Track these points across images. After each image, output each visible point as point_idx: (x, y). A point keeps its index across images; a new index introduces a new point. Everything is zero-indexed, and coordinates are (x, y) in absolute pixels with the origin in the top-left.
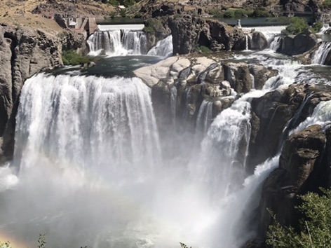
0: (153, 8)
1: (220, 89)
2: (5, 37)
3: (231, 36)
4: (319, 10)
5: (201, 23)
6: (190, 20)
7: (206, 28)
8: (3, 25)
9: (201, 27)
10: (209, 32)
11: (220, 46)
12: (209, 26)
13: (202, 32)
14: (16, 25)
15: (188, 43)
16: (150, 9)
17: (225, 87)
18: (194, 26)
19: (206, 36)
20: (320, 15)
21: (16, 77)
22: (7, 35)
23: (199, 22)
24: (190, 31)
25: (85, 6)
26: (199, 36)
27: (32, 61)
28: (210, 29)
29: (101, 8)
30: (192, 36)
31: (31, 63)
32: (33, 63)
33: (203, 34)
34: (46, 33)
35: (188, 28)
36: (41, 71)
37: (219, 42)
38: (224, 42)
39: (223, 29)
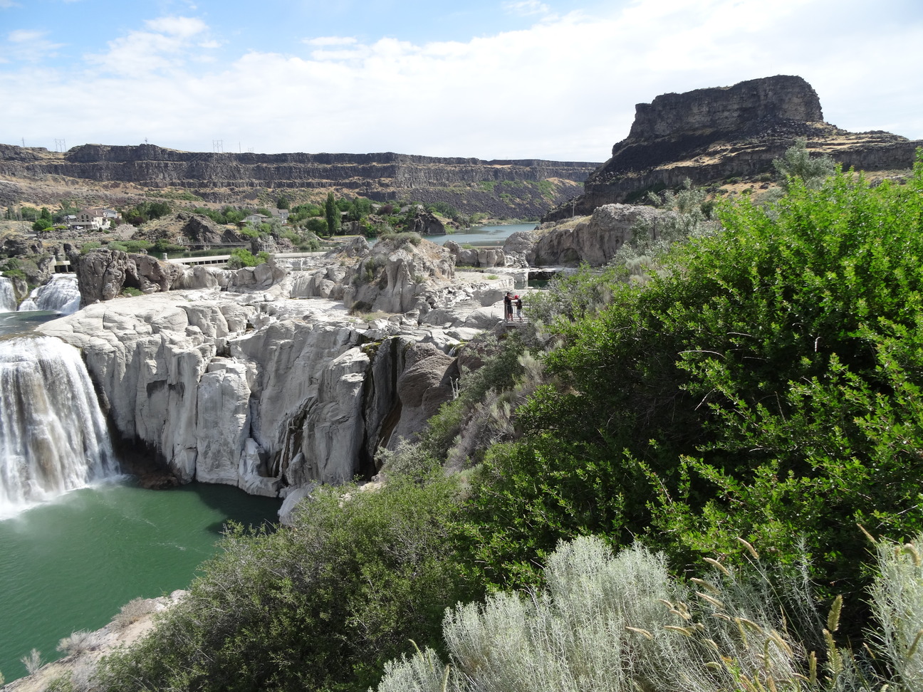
1: (188, 335)
3: (167, 273)
4: (259, 240)
5: (125, 258)
6: (109, 255)
7: (131, 264)
9: (125, 263)
10: (136, 271)
11: (155, 286)
12: (134, 261)
13: (127, 271)
15: (111, 284)
17: (195, 333)
18: (115, 263)
19: (133, 276)
20: (261, 245)
23: (122, 257)
24: (111, 270)
26: (125, 275)
28: (138, 265)
30: (116, 276)
33: (129, 273)
35: (108, 266)
37: (152, 281)
38: (160, 281)
39: (156, 265)
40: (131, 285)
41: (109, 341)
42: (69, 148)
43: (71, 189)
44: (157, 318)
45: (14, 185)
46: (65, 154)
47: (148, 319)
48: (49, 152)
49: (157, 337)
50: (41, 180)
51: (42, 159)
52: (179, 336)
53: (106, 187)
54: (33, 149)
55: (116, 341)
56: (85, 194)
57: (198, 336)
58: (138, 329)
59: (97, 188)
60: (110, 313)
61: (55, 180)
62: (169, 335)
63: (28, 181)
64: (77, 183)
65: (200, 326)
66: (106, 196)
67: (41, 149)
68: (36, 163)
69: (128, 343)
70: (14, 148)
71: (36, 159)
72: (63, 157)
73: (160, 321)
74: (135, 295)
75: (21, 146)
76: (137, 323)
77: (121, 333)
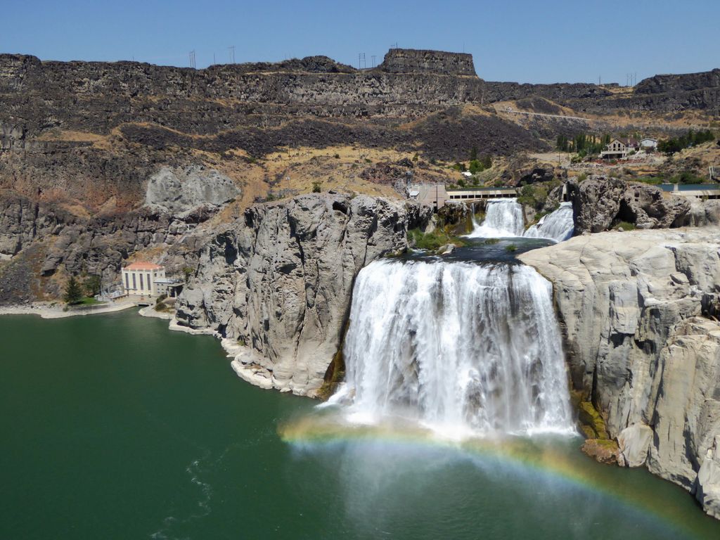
0: (521, 172)
1: (671, 284)
2: (334, 209)
3: (670, 207)
8: (331, 192)
9: (622, 192)
10: (633, 201)
13: (623, 200)
14: (349, 192)
15: (601, 216)
16: (517, 174)
17: (680, 282)
18: (611, 192)
19: (629, 208)
21: (347, 264)
22: (336, 206)
24: (605, 200)
25: (424, 171)
26: (619, 207)
27: (370, 241)
28: (637, 196)
29: (445, 174)
30: (609, 206)
31: (369, 244)
32: (370, 244)
33: (624, 203)
34: (390, 203)
36: (381, 256)
37: (650, 216)
38: (658, 215)
39: (656, 197)
40: (625, 218)
41: (580, 277)
42: (639, 81)
43: (635, 123)
44: (638, 260)
45: (583, 121)
46: (634, 88)
47: (628, 258)
48: (620, 87)
49: (633, 282)
50: (608, 114)
51: (612, 94)
52: (660, 284)
53: (668, 119)
54: (606, 86)
55: (589, 280)
56: (646, 127)
57: (683, 286)
58: (614, 269)
59: (659, 120)
60: (589, 247)
61: (620, 114)
62: (647, 281)
63: (597, 116)
64: (641, 116)
65: (689, 274)
66: (667, 128)
67: (613, 85)
68: (607, 98)
69: (599, 283)
70: (589, 86)
71: (607, 95)
72: (631, 90)
73: (640, 263)
74: (626, 229)
75: (597, 83)
76: (614, 260)
77: (595, 270)
